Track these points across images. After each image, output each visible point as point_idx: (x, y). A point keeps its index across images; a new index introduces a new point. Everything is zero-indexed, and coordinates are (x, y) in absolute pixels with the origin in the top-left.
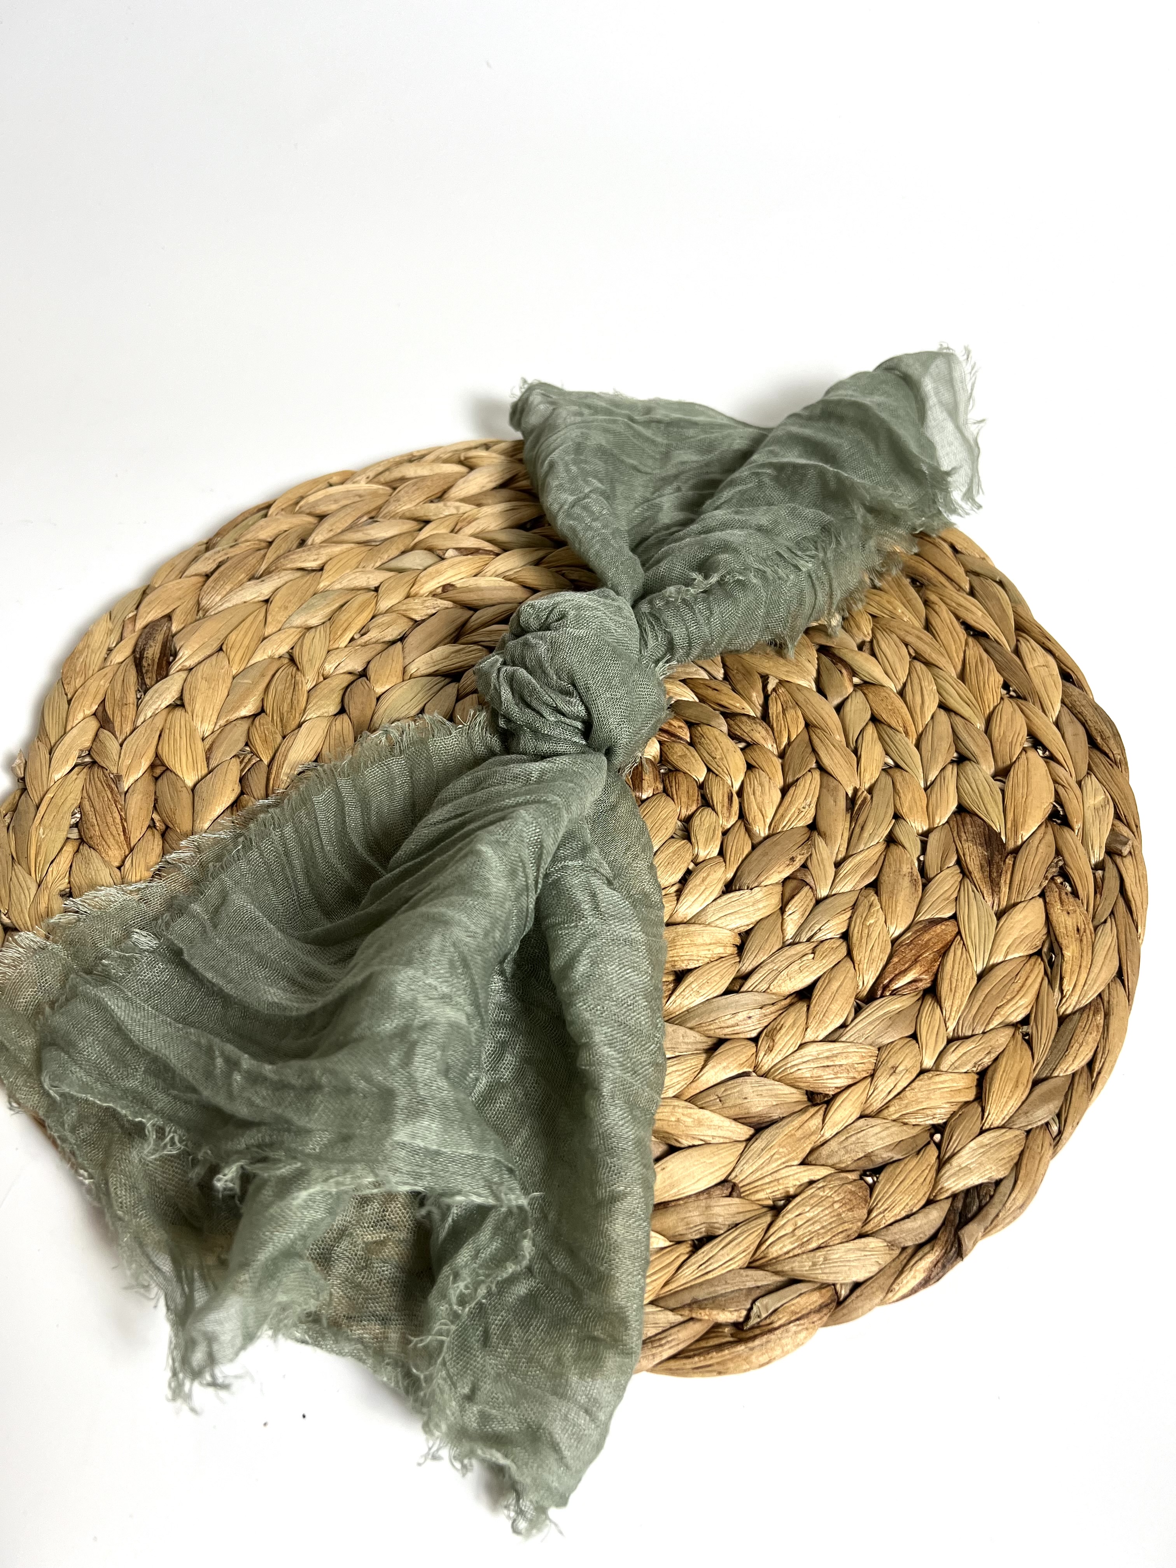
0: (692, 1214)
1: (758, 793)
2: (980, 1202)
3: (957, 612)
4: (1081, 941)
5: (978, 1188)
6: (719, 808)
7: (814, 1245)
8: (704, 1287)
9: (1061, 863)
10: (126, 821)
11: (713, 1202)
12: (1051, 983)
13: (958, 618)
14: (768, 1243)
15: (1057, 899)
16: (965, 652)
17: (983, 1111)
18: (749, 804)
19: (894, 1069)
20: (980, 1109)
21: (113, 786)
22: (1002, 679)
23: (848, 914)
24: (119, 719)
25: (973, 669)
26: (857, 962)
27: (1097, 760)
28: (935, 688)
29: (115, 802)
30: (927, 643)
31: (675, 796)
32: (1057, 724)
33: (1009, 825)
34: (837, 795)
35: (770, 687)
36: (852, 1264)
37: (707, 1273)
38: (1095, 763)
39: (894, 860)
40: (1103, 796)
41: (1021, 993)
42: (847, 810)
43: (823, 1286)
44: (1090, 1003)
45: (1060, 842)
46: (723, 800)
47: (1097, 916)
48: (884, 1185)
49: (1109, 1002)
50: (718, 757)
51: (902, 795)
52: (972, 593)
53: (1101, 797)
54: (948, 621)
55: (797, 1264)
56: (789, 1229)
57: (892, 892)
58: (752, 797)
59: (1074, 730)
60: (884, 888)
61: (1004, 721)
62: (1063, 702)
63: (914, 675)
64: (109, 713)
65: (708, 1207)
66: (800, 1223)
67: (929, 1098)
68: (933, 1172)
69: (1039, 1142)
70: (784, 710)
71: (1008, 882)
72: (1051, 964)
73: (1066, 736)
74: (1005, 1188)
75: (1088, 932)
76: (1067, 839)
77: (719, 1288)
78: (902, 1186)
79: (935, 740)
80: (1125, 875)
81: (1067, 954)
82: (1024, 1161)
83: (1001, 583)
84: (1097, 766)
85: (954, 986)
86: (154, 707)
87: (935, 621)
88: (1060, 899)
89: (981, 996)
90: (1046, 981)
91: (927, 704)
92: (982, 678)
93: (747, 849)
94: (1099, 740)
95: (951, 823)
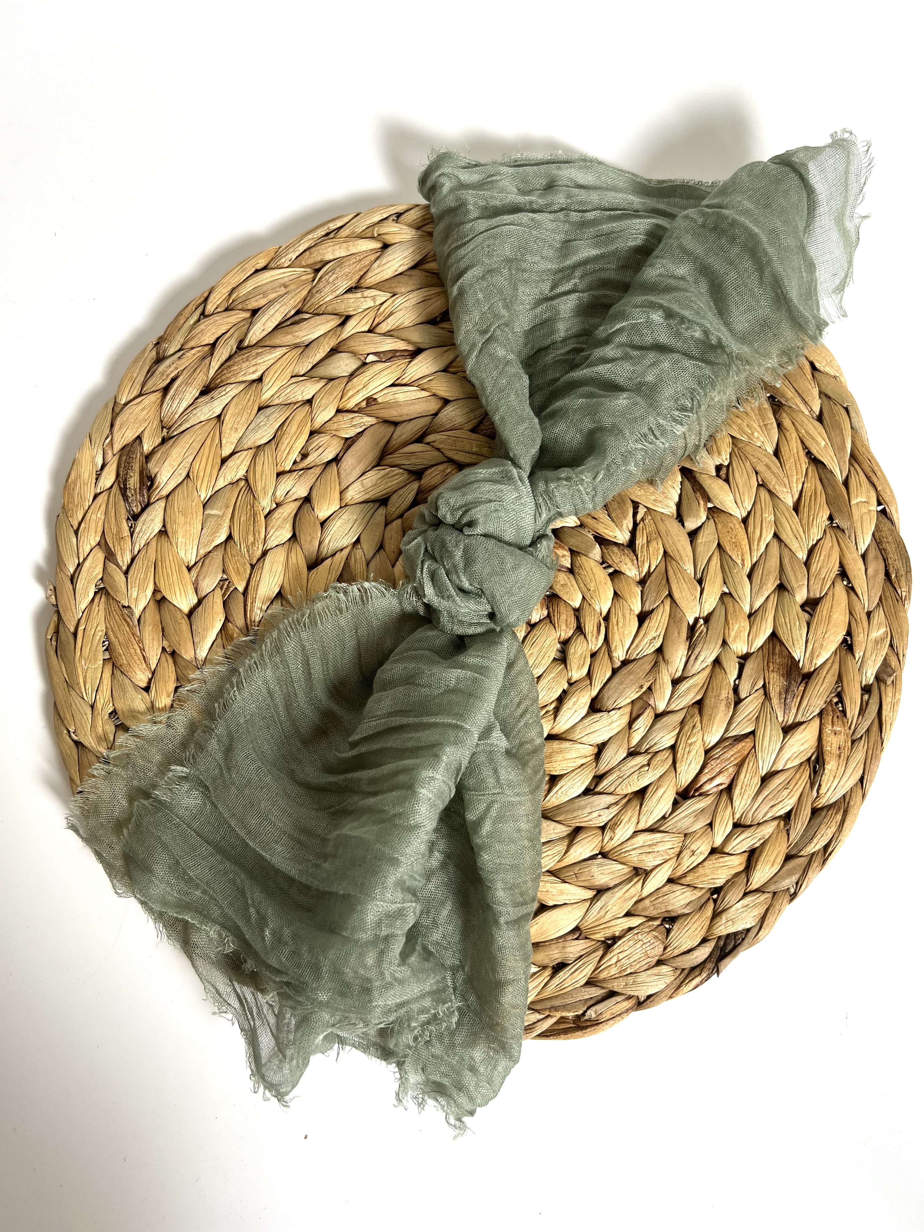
0: (554, 952)
1: (620, 624)
2: (735, 942)
3: (804, 440)
4: (840, 756)
5: (735, 934)
6: (589, 637)
7: (628, 972)
8: (559, 998)
9: (839, 689)
10: (144, 650)
11: (567, 944)
12: (812, 786)
13: (805, 447)
14: (599, 970)
15: (830, 722)
16: (803, 483)
17: (748, 881)
18: (613, 634)
19: (693, 853)
20: (746, 880)
21: (128, 620)
22: (828, 513)
23: (677, 731)
24: (120, 553)
25: (807, 504)
26: (678, 773)
27: (888, 594)
28: (773, 519)
29: (133, 634)
30: (774, 473)
31: (556, 625)
32: (864, 556)
33: (807, 655)
34: (681, 627)
35: (639, 517)
36: (650, 984)
37: (561, 990)
38: (885, 596)
39: (717, 685)
40: (885, 629)
41: (789, 797)
42: (687, 639)
43: (630, 997)
44: (836, 802)
45: (843, 669)
46: (593, 630)
47: (856, 733)
48: (677, 932)
49: (849, 803)
50: (592, 589)
51: (731, 626)
52: (820, 418)
53: (882, 630)
54: (795, 450)
55: (616, 984)
56: (614, 961)
57: (711, 715)
58: (616, 628)
59: (876, 566)
60: (707, 711)
61: (822, 558)
62: (873, 535)
63: (758, 507)
64: (111, 545)
65: (564, 947)
66: (621, 958)
67: (714, 874)
68: (708, 923)
69: (780, 901)
70: (648, 542)
71: (797, 704)
72: (815, 772)
73: (869, 570)
74: (752, 934)
75: (846, 748)
76: (848, 667)
77: (567, 1000)
78: (687, 933)
79: (765, 573)
80: (884, 703)
81: (828, 767)
82: (768, 916)
83: (846, 409)
84: (886, 600)
85: (743, 790)
86: (146, 538)
87: (784, 450)
88: (832, 720)
89: (760, 798)
90: (808, 784)
91: (764, 536)
92: (812, 513)
93: (609, 674)
94: (893, 576)
95: (764, 649)
